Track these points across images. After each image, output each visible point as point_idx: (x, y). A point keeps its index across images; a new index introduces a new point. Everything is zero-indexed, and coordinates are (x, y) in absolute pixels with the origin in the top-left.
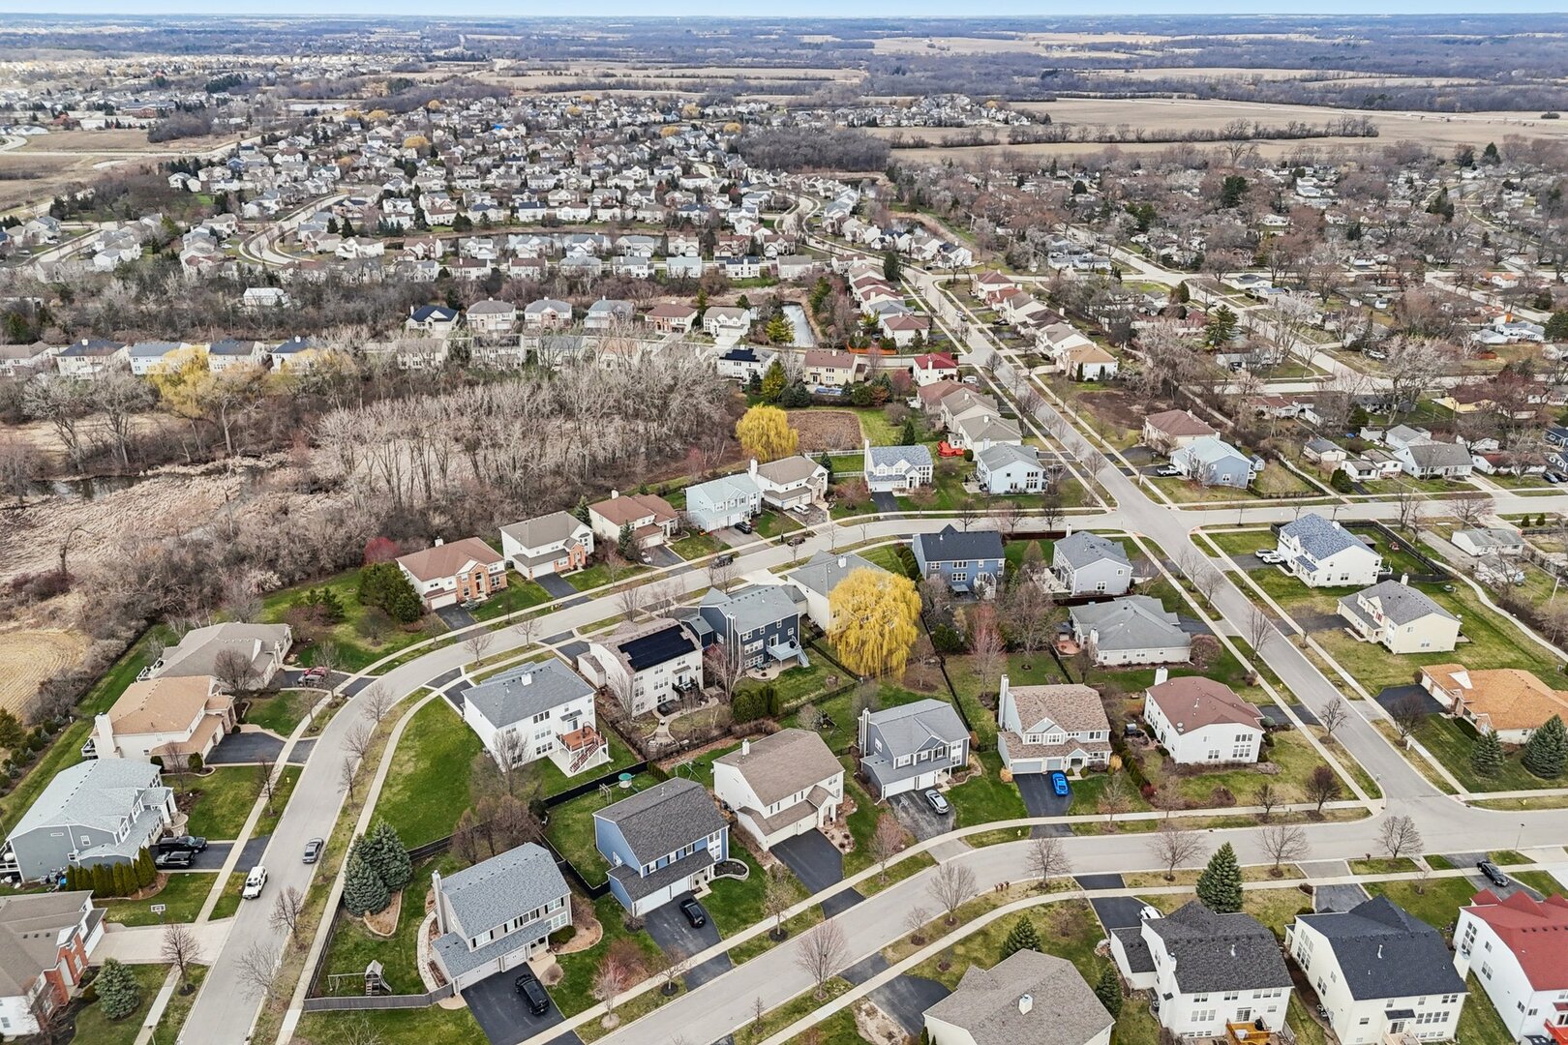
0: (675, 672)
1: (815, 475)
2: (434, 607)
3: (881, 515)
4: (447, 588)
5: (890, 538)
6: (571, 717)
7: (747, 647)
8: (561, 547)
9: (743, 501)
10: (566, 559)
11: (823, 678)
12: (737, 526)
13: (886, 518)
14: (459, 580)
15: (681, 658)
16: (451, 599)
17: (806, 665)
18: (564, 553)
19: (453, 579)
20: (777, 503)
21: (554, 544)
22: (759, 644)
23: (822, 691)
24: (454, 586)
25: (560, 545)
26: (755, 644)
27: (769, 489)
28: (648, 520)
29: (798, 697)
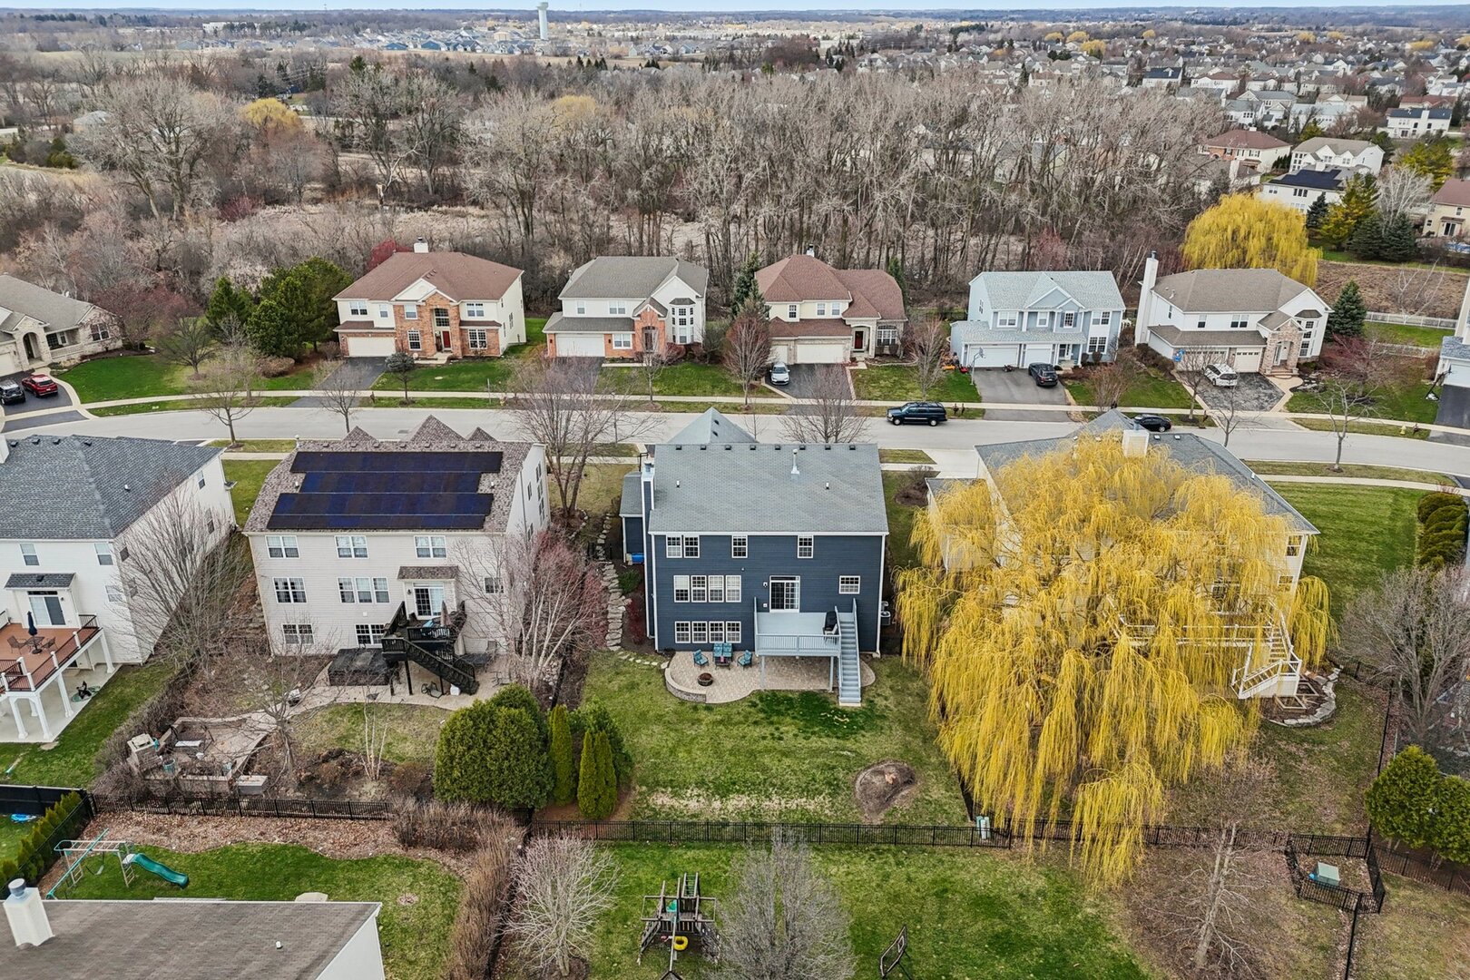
0: (404, 573)
1: (1291, 308)
2: (353, 353)
3: (1437, 429)
4: (380, 323)
5: (1423, 477)
6: (46, 586)
7: (681, 582)
8: (628, 314)
9: (1069, 319)
10: (626, 336)
11: (862, 762)
12: (1033, 370)
13: (1448, 439)
14: (399, 311)
15: (427, 538)
16: (385, 348)
17: (850, 699)
18: (628, 324)
19: (389, 308)
20: (1167, 351)
21: (617, 303)
22: (730, 586)
23: (818, 806)
24: (390, 322)
25: (629, 307)
26: (715, 582)
27: (1166, 322)
28: (834, 308)
29: (723, 790)
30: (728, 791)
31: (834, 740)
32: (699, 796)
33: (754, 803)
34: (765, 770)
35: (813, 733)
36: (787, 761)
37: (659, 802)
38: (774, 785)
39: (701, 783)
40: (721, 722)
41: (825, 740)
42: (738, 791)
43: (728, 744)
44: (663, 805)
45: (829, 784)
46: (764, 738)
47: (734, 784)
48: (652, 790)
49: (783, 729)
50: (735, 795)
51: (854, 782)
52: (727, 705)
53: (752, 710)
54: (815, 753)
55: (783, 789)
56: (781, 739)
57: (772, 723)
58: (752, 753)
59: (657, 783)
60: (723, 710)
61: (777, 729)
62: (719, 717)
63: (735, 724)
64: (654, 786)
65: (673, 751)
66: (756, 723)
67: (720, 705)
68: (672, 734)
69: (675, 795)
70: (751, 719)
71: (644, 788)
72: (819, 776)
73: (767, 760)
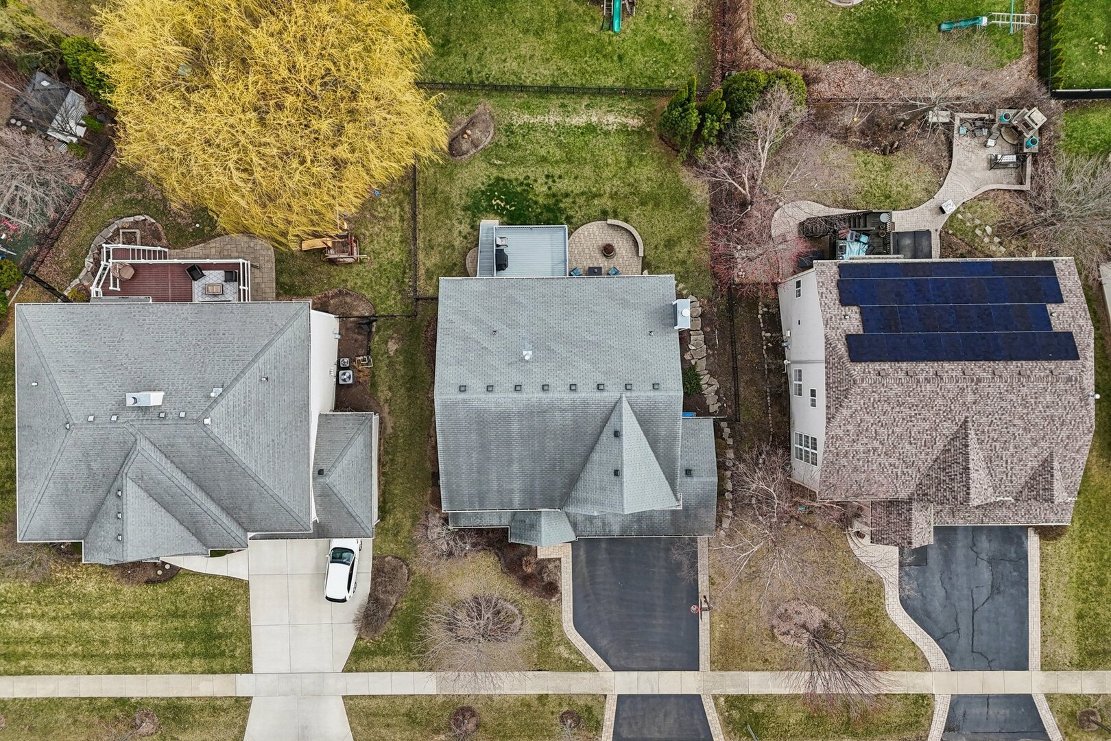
30: (586, 128)
31: (505, 177)
32: (608, 125)
33: (568, 120)
34: (560, 145)
35: (521, 184)
36: (543, 152)
37: (636, 121)
38: (553, 132)
39: (607, 134)
40: (595, 196)
41: (513, 176)
42: (579, 128)
43: (588, 170)
44: (633, 118)
45: (512, 133)
46: (560, 177)
47: (582, 133)
48: (642, 128)
49: (545, 189)
50: (581, 125)
51: (495, 133)
52: (590, 220)
53: (571, 213)
54: (521, 161)
55: (546, 129)
56: (547, 177)
57: (554, 195)
58: (570, 161)
59: (638, 133)
60: (592, 211)
61: (550, 188)
62: (596, 202)
63: (583, 193)
64: (640, 132)
65: (630, 163)
66: (567, 195)
67: (595, 219)
68: (632, 180)
69: (625, 126)
70: (570, 200)
71: (648, 130)
72: (520, 139)
73: (558, 154)
